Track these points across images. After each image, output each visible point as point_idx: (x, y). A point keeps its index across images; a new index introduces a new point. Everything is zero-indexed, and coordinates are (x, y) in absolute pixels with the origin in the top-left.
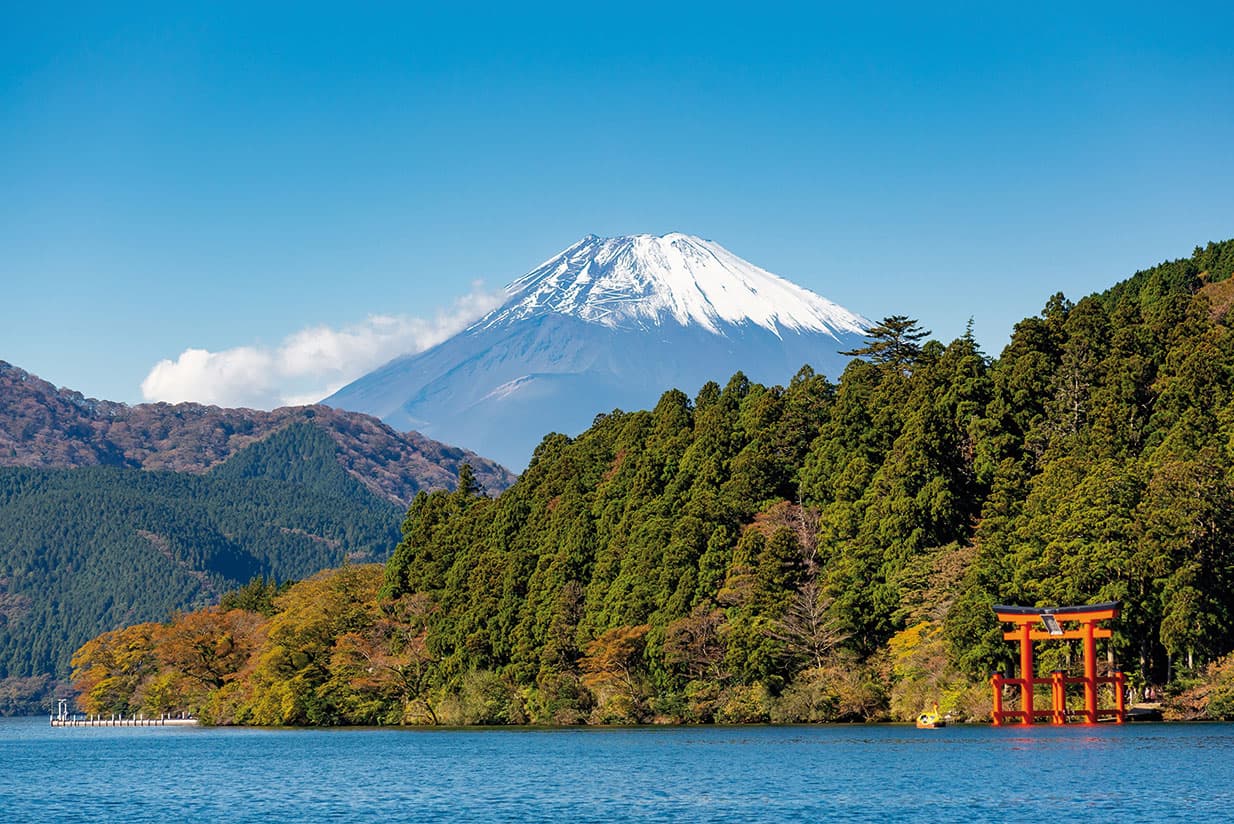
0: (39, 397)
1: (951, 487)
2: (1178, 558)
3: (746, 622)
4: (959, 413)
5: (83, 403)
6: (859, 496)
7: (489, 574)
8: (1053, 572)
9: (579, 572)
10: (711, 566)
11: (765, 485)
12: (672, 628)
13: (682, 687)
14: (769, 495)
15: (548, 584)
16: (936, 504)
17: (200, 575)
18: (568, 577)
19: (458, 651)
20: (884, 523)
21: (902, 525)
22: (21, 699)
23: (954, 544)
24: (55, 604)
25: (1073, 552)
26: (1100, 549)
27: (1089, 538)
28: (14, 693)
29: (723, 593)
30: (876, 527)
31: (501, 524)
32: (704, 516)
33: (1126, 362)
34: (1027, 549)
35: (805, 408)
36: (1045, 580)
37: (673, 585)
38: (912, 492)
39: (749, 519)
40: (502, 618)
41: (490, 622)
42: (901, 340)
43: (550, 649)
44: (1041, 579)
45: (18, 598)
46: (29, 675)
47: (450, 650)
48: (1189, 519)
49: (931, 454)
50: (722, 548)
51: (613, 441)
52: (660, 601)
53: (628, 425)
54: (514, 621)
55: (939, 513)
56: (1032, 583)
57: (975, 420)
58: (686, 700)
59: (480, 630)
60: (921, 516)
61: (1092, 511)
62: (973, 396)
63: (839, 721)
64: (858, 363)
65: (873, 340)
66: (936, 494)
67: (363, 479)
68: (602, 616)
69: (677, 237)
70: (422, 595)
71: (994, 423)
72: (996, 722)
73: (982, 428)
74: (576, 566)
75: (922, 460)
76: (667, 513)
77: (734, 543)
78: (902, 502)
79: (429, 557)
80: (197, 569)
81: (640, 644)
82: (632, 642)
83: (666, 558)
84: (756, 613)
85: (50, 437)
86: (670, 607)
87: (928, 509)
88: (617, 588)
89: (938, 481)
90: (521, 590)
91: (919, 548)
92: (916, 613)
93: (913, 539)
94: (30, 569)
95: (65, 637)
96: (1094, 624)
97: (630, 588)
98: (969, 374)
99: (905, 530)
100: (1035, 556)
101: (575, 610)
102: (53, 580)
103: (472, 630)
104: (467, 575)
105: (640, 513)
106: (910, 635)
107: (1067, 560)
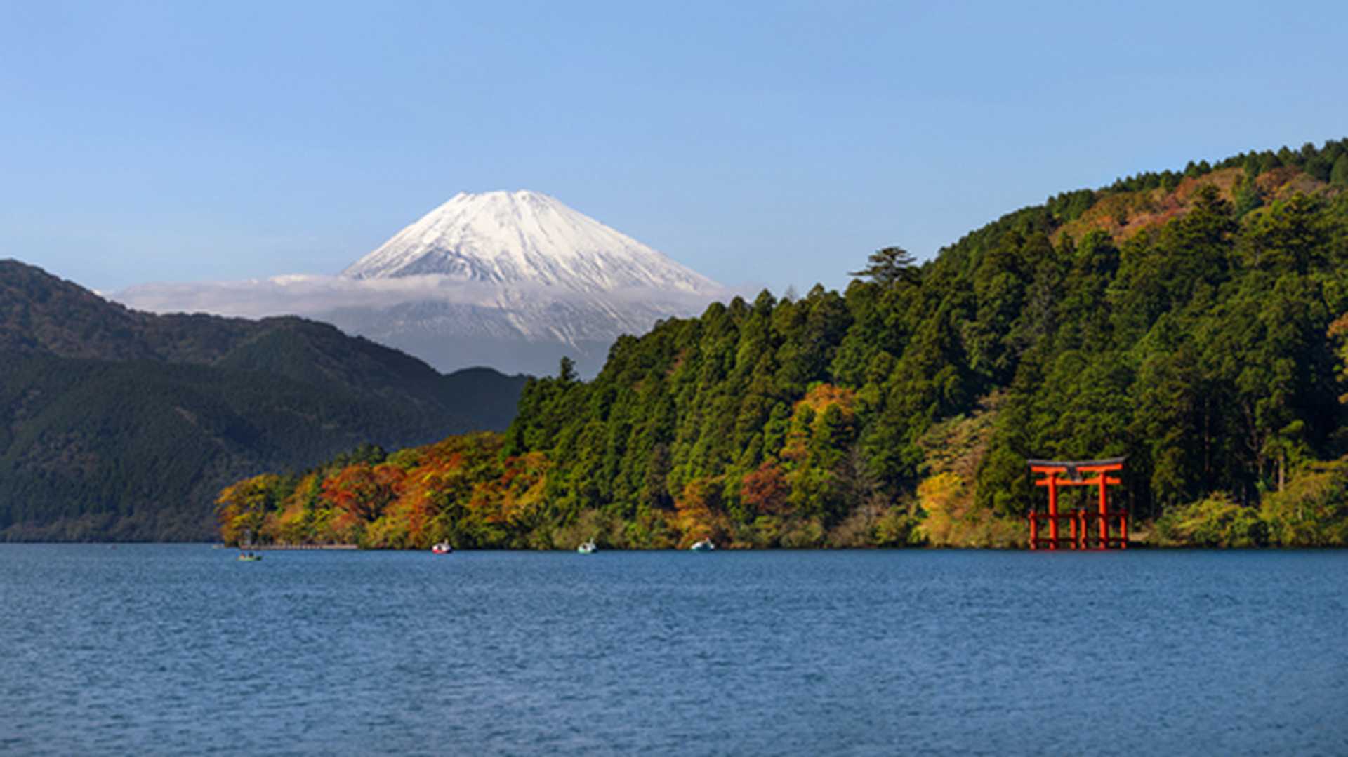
0: (95, 308)
1: (959, 373)
2: (1167, 425)
3: (807, 473)
4: (953, 318)
5: (125, 313)
6: (885, 379)
7: (594, 438)
8: (1068, 434)
9: (664, 436)
10: (774, 431)
11: (809, 371)
12: (748, 477)
13: (752, 521)
14: (813, 379)
15: (642, 444)
16: (948, 385)
17: (220, 441)
18: (657, 440)
19: (572, 494)
20: (909, 399)
21: (923, 401)
22: (94, 529)
23: (961, 416)
24: (117, 461)
25: (1083, 421)
26: (1105, 418)
27: (1094, 411)
28: (89, 524)
29: (785, 450)
30: (903, 402)
31: (596, 403)
32: (766, 395)
33: (1087, 280)
34: (1046, 418)
35: (825, 315)
36: (1062, 442)
37: (745, 446)
38: (930, 376)
39: (800, 396)
40: (607, 469)
41: (598, 473)
42: (896, 265)
43: (644, 491)
44: (1058, 441)
45: (91, 456)
46: (100, 512)
47: (564, 493)
48: (1175, 396)
49: (942, 348)
50: (781, 419)
51: (674, 339)
52: (735, 458)
53: (685, 328)
54: (616, 472)
55: (950, 391)
56: (1052, 443)
57: (967, 325)
58: (758, 530)
59: (589, 480)
60: (935, 394)
61: (1097, 390)
62: (961, 305)
63: (880, 546)
64: (859, 282)
65: (873, 264)
66: (948, 377)
67: (326, 371)
68: (688, 467)
69: (524, 193)
70: (535, 454)
71: (983, 326)
72: (1033, 546)
73: (974, 329)
74: (661, 432)
75: (936, 352)
76: (735, 393)
77: (791, 414)
78: (922, 384)
79: (539, 426)
80: (217, 435)
81: (720, 488)
82: (713, 486)
83: (738, 425)
84: (814, 466)
85: (103, 337)
86: (744, 461)
87: (942, 387)
88: (697, 449)
89: (950, 368)
90: (621, 451)
91: (937, 418)
92: (937, 465)
93: (931, 410)
94: (98, 434)
95: (125, 485)
96: (1106, 474)
97: (709, 447)
98: (959, 289)
99: (925, 405)
100: (1052, 423)
101: (664, 465)
102: (115, 443)
103: (584, 479)
104: (575, 438)
105: (710, 393)
106: (934, 482)
107: (1078, 427)
